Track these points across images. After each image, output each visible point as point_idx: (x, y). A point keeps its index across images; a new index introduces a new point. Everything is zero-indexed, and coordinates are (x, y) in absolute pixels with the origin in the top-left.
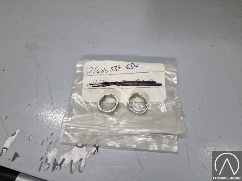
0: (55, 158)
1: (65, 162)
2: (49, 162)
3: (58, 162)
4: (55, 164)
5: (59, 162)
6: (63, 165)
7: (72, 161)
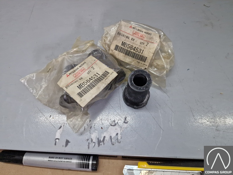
0: (98, 137)
1: (106, 139)
2: (94, 141)
3: (101, 140)
4: (99, 142)
5: (102, 140)
6: (105, 141)
7: (111, 137)
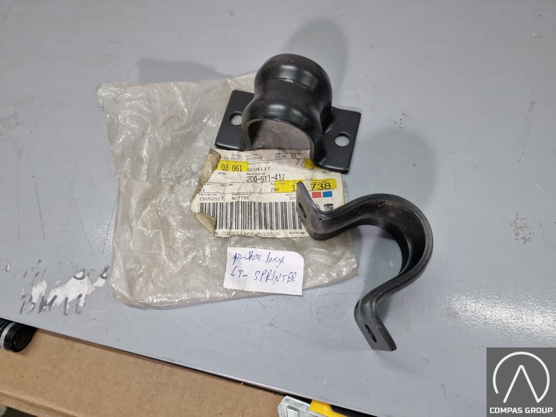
0: (43, 295)
1: (56, 301)
2: (34, 301)
3: (46, 301)
4: (43, 303)
5: (49, 301)
6: (54, 305)
7: (67, 299)
